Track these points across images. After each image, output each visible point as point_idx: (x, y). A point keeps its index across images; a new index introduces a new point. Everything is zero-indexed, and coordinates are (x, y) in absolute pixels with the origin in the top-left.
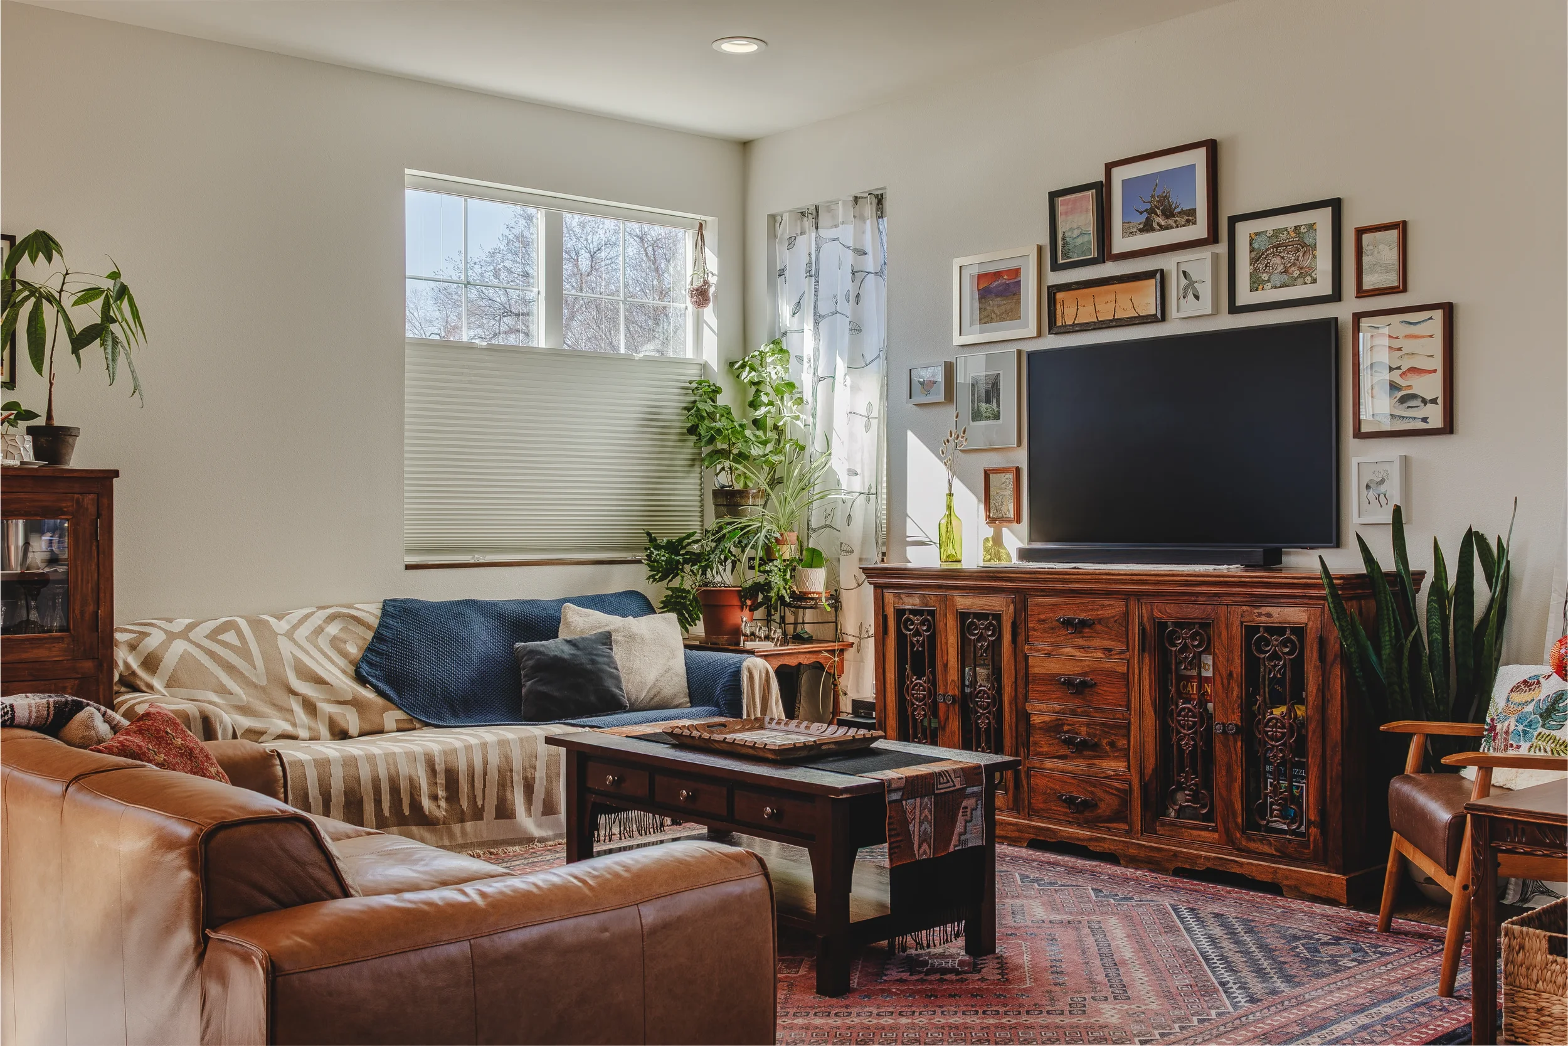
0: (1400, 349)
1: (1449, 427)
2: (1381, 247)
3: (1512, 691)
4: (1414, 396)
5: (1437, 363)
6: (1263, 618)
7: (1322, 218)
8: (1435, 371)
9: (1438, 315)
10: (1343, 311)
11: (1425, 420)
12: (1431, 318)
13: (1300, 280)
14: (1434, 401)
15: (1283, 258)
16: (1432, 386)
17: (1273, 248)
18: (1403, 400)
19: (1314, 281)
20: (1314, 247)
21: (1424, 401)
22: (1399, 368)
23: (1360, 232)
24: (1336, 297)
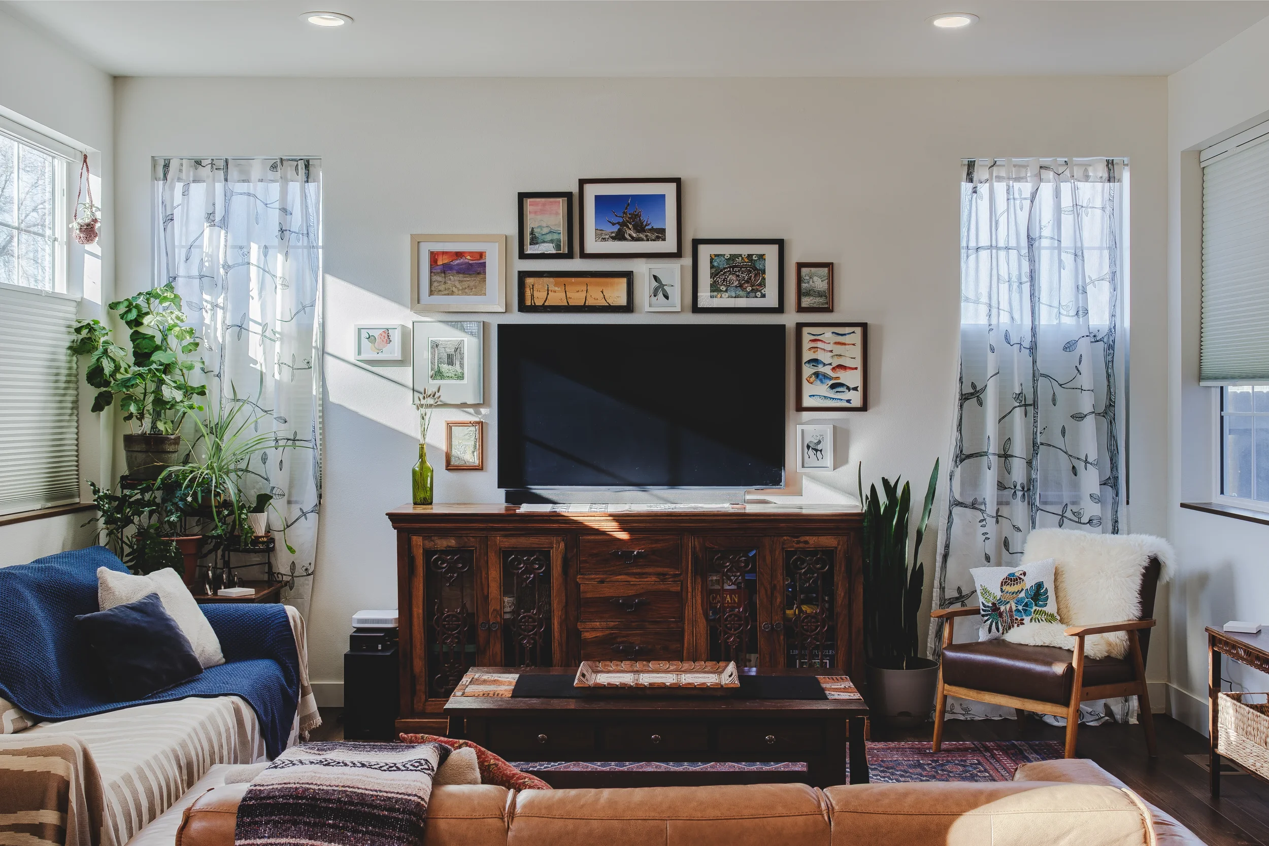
0: (831, 351)
1: (864, 408)
2: (815, 278)
3: (1002, 585)
4: (841, 385)
5: (858, 363)
6: (801, 545)
7: (771, 252)
8: (856, 368)
9: (858, 330)
10: (789, 319)
11: (849, 401)
12: (854, 332)
13: (753, 294)
14: (855, 389)
15: (738, 276)
16: (853, 378)
17: (730, 267)
18: (833, 387)
19: (763, 296)
20: (764, 272)
21: (849, 389)
22: (830, 364)
23: (800, 266)
24: (780, 309)
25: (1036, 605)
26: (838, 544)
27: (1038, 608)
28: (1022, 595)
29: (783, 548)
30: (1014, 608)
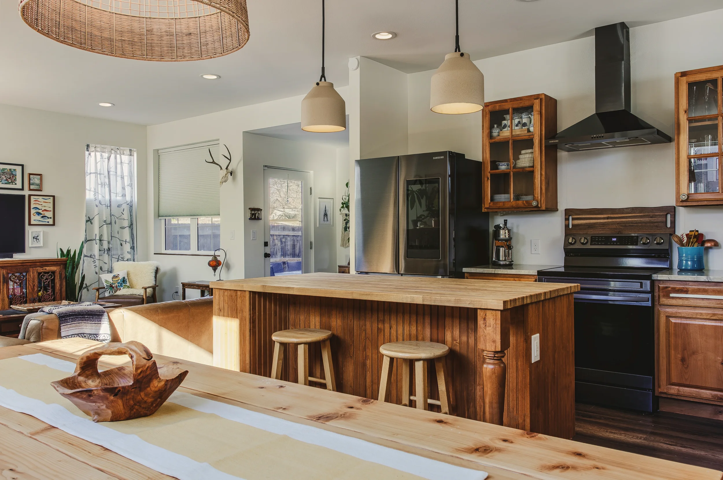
0: (42, 205)
1: (54, 225)
2: (35, 179)
3: (112, 279)
4: (45, 216)
5: (51, 209)
6: (44, 270)
7: (19, 169)
8: (51, 211)
9: (52, 198)
10: (26, 192)
11: (48, 222)
12: (50, 198)
13: (11, 183)
14: (51, 218)
15: (6, 176)
16: (50, 214)
17: (2, 173)
18: (42, 217)
19: (16, 184)
20: (16, 175)
21: (48, 218)
22: (41, 209)
23: (30, 174)
24: (22, 189)
25: (124, 284)
26: (57, 269)
27: (125, 285)
28: (119, 281)
29: (37, 272)
30: (117, 285)
